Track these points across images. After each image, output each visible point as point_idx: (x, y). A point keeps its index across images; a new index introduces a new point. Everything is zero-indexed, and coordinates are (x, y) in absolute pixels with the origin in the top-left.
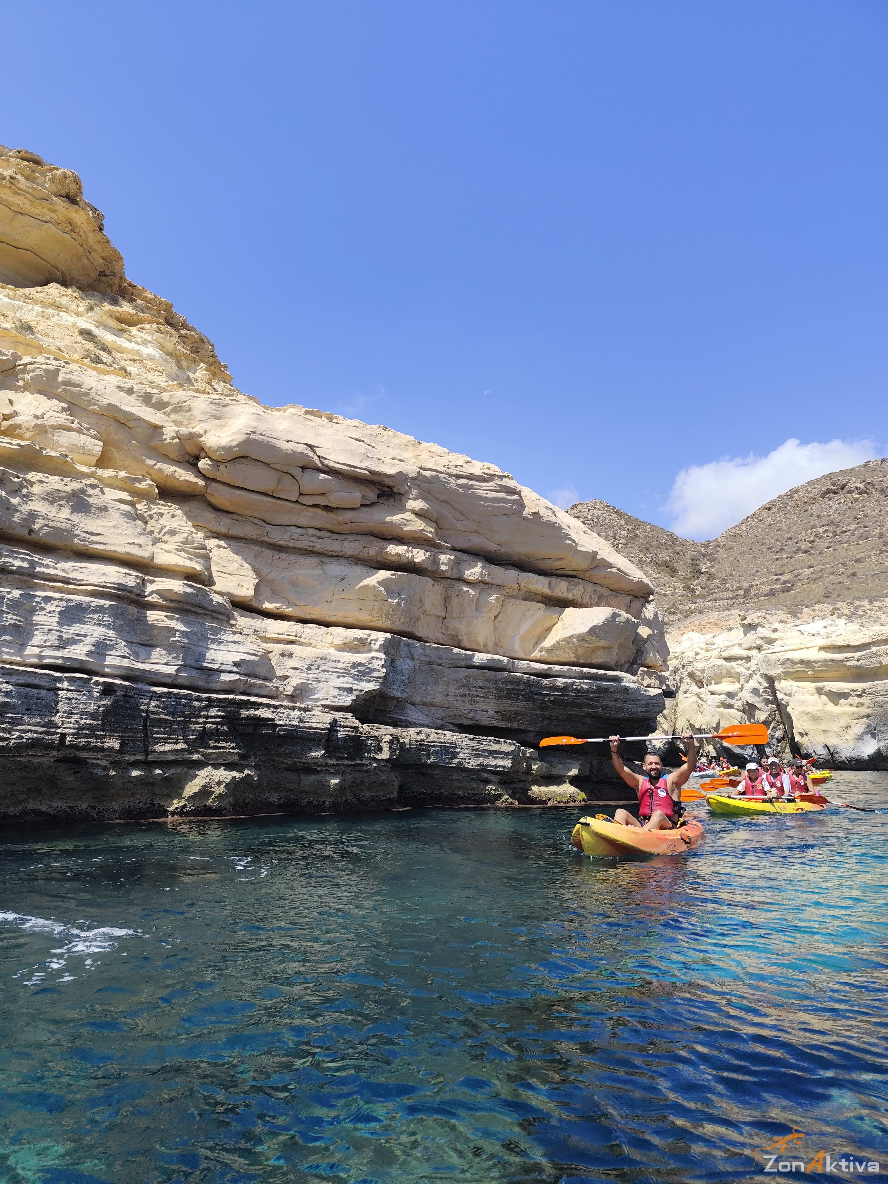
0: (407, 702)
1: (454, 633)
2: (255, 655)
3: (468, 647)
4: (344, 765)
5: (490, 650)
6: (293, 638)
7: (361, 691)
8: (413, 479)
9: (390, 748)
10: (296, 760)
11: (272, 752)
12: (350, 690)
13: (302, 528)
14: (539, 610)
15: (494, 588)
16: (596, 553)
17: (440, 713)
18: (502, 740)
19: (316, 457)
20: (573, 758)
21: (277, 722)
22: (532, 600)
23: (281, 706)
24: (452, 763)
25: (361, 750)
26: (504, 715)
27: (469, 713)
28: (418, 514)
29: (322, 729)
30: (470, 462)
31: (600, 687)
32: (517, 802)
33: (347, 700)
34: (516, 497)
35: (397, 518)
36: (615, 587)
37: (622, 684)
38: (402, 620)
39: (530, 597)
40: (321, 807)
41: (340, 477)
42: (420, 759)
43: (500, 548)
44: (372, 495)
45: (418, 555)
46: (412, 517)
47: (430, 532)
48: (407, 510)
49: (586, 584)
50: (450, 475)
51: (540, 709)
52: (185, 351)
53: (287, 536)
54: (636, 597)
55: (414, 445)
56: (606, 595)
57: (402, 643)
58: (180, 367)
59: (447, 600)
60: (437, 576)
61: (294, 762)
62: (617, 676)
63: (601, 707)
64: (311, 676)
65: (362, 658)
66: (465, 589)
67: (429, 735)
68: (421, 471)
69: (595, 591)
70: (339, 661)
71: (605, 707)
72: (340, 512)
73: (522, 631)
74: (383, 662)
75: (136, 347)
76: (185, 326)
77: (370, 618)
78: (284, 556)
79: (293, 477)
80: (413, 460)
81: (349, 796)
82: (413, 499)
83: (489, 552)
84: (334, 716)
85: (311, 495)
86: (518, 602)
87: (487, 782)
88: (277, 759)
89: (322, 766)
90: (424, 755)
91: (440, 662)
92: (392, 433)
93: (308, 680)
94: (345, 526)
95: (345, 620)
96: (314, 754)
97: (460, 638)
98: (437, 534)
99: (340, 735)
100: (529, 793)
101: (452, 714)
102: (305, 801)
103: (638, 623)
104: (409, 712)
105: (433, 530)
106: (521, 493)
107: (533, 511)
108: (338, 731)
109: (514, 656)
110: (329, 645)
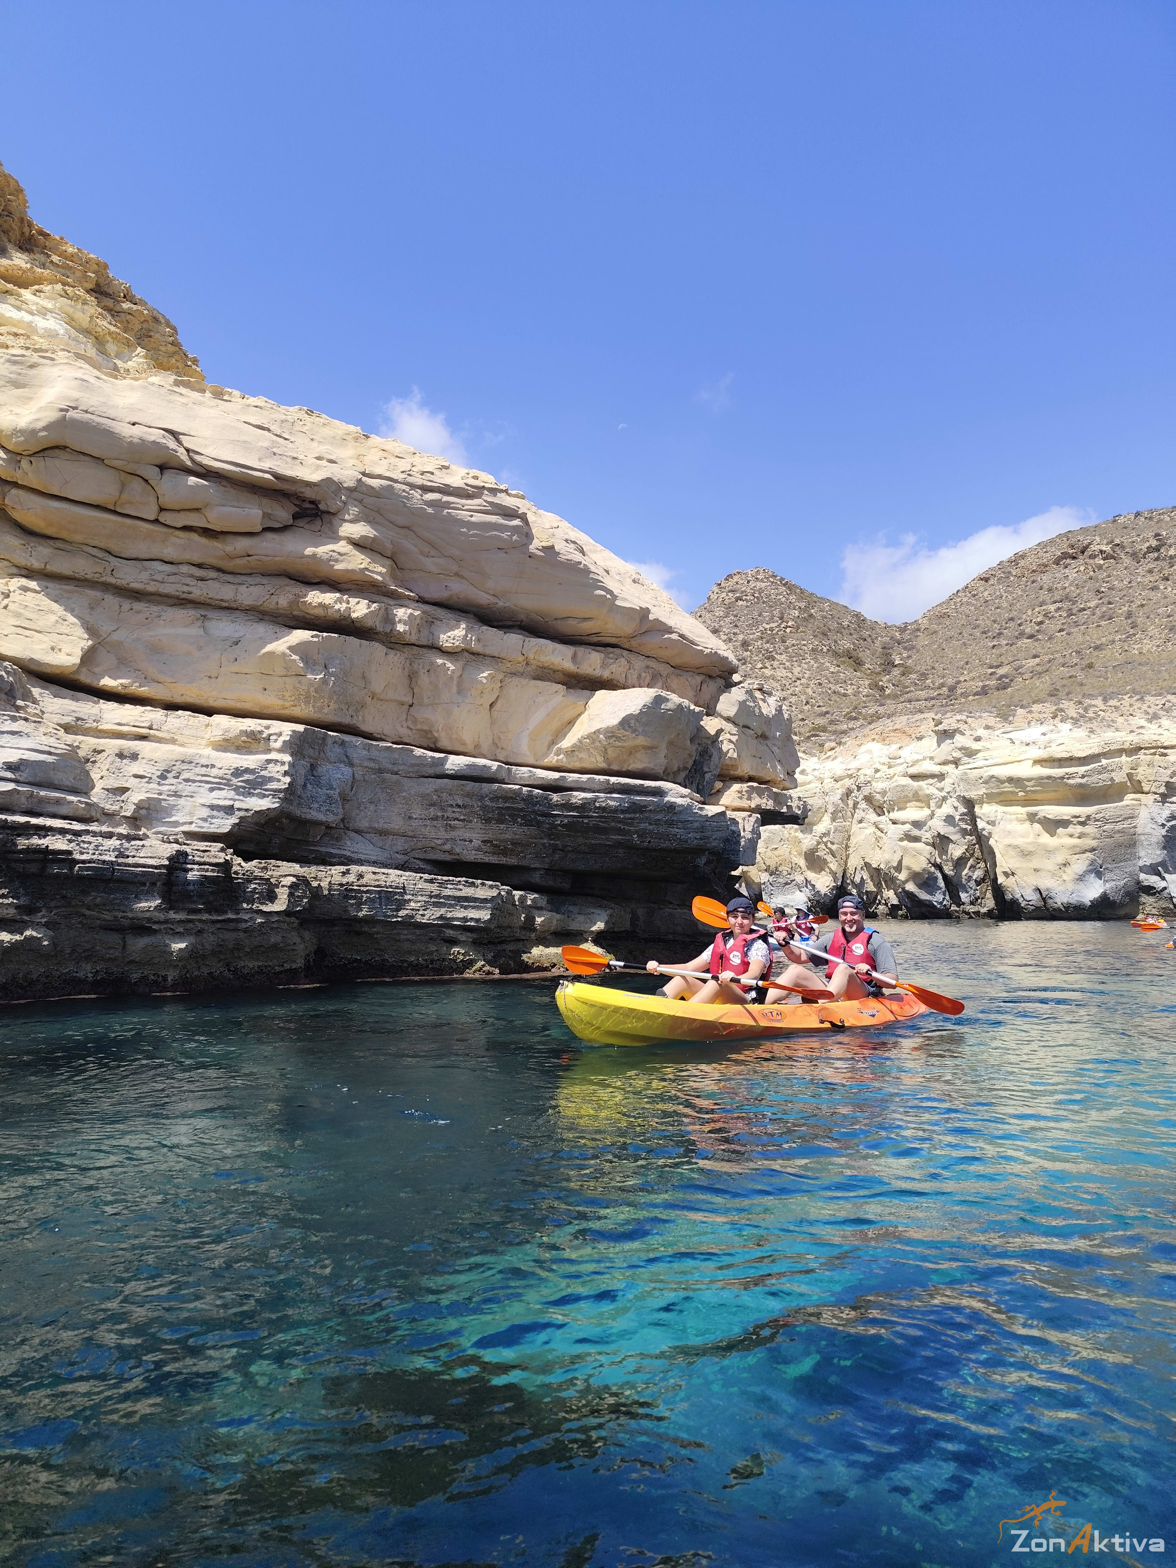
0: (348, 829)
1: (426, 728)
3: (449, 748)
4: (200, 921)
5: (485, 752)
6: (145, 731)
7: (247, 810)
8: (351, 490)
9: (291, 895)
10: (120, 914)
11: (73, 903)
12: (229, 810)
13: (172, 563)
14: (556, 693)
15: (488, 661)
16: (647, 611)
17: (401, 844)
18: (479, 881)
19: (181, 450)
20: (601, 907)
22: (549, 680)
23: (87, 832)
24: (397, 916)
25: (237, 898)
26: (496, 846)
27: (444, 844)
28: (359, 544)
29: (156, 867)
30: (447, 468)
31: (634, 803)
32: (497, 971)
33: (225, 824)
34: (516, 522)
35: (323, 550)
36: (677, 661)
37: (666, 799)
38: (333, 706)
39: (545, 674)
40: (160, 984)
41: (224, 483)
42: (346, 911)
43: (496, 600)
45: (358, 607)
46: (349, 548)
47: (380, 574)
48: (340, 539)
49: (633, 657)
50: (413, 486)
51: (549, 836)
52: (113, 329)
53: (145, 576)
54: (710, 677)
55: (356, 439)
56: (664, 674)
57: (329, 741)
58: (103, 352)
59: (412, 677)
61: (116, 917)
62: (659, 788)
63: (636, 832)
64: (165, 788)
65: (251, 761)
66: (440, 661)
67: (361, 876)
68: (364, 479)
69: (647, 667)
70: (213, 766)
71: (642, 834)
72: (230, 539)
73: (531, 725)
74: (286, 768)
76: (128, 297)
77: (280, 702)
78: (138, 606)
79: (146, 481)
81: (216, 967)
82: (351, 522)
83: (480, 606)
84: (184, 848)
85: (179, 511)
86: (524, 681)
87: (453, 942)
88: (88, 912)
89: (159, 922)
90: (353, 905)
91: (395, 769)
92: (322, 420)
93: (160, 794)
94: (239, 561)
95: (240, 705)
96: (143, 905)
97: (436, 735)
98: (394, 577)
99: (190, 876)
100: (525, 957)
101: (420, 845)
102: (135, 976)
103: (700, 712)
104: (349, 843)
105: (384, 570)
106: (531, 517)
107: (545, 544)
108: (187, 871)
109: (519, 761)
110: (204, 742)
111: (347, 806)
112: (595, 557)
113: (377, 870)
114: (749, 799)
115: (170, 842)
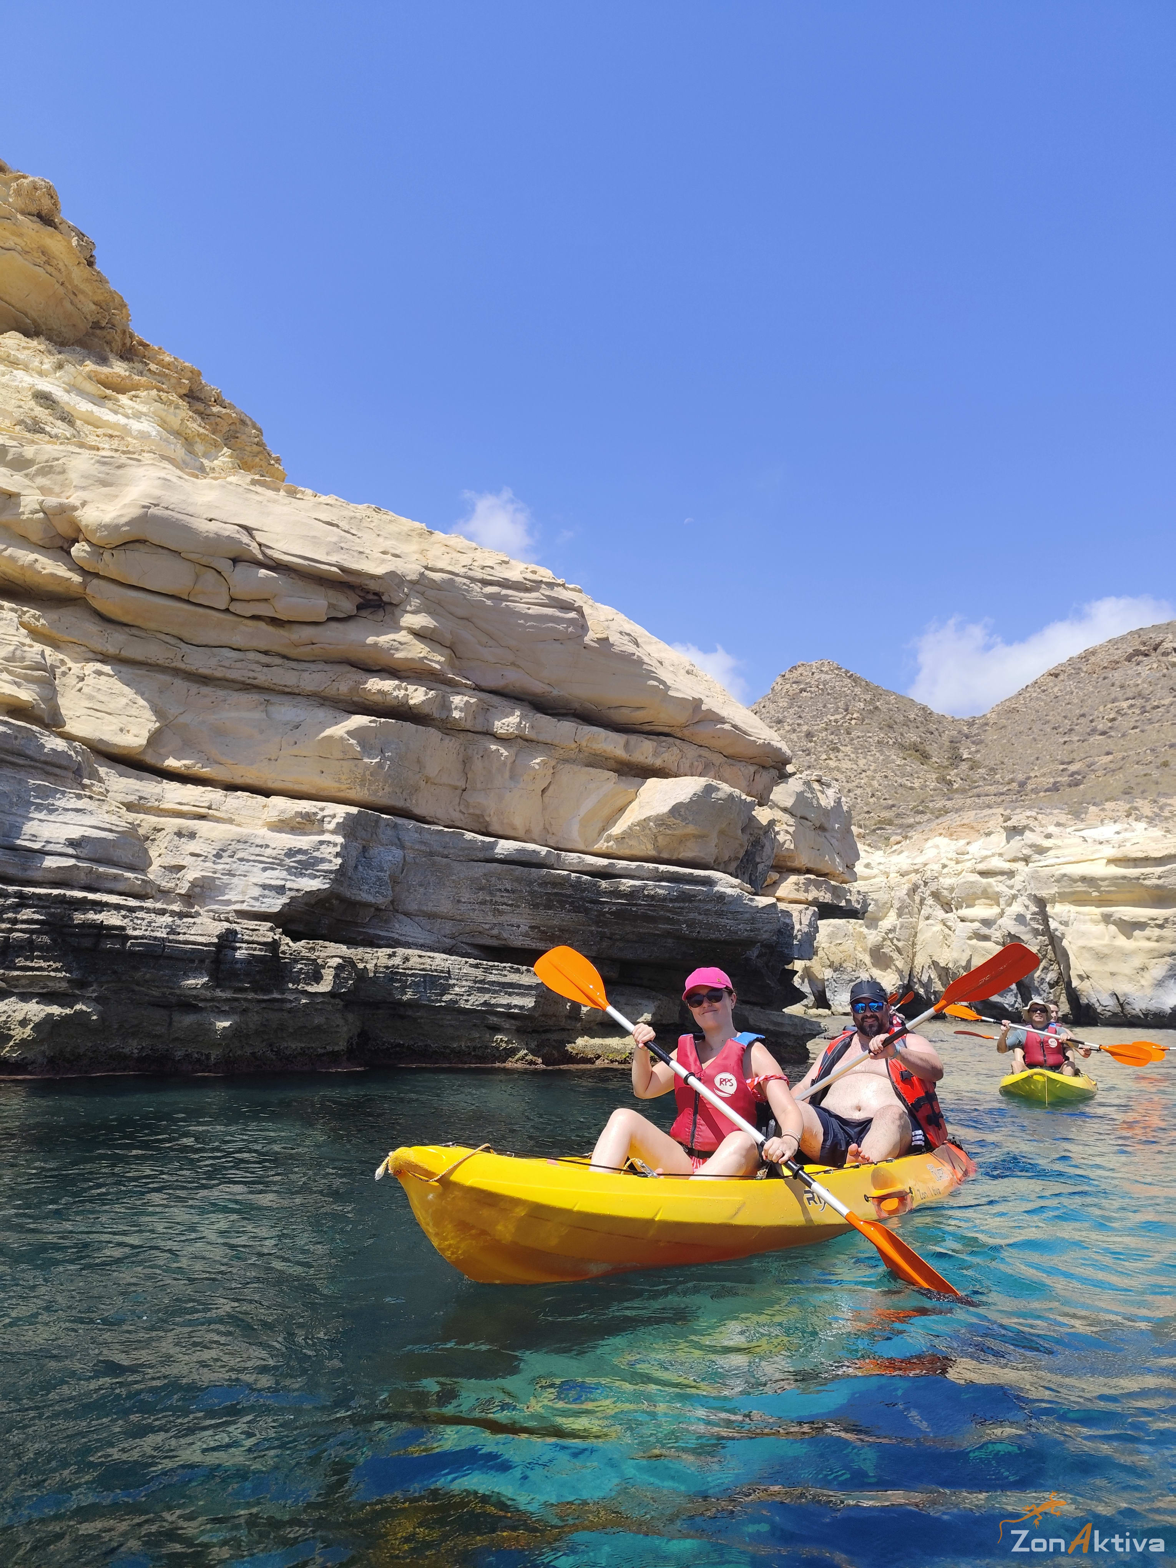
0: (397, 911)
1: (478, 812)
2: (111, 831)
3: (500, 833)
4: (246, 1000)
5: (536, 838)
6: (204, 811)
7: (298, 890)
8: (413, 583)
9: (336, 976)
10: (168, 991)
11: (124, 978)
12: (280, 890)
13: (239, 650)
14: (607, 780)
15: (541, 747)
16: (699, 701)
17: (448, 927)
18: (525, 968)
20: (649, 997)
21: (130, 932)
22: (601, 767)
23: (141, 908)
24: (441, 1001)
25: (283, 978)
26: (543, 932)
27: (492, 929)
28: (419, 634)
29: (205, 945)
30: (507, 563)
31: (683, 893)
32: (540, 1060)
34: (573, 615)
35: (384, 640)
36: (729, 751)
37: (716, 889)
38: (387, 789)
39: (596, 761)
40: (203, 1064)
41: (293, 575)
42: (391, 994)
43: (551, 689)
44: (347, 605)
45: (415, 694)
47: (438, 662)
48: (402, 628)
49: (685, 746)
50: (473, 580)
51: (597, 923)
52: (202, 430)
53: (213, 662)
54: (764, 767)
55: (421, 535)
56: (718, 764)
57: (382, 824)
58: (191, 452)
59: (466, 762)
60: (448, 728)
61: (164, 993)
62: (709, 877)
63: (685, 922)
65: (304, 842)
66: (493, 747)
67: (406, 959)
68: (427, 572)
69: (700, 756)
70: (267, 846)
71: (691, 924)
72: (296, 628)
73: (583, 811)
74: (338, 849)
75: (123, 420)
76: (218, 401)
77: (336, 785)
78: (205, 690)
79: (219, 573)
80: (416, 556)
81: (259, 1047)
82: (412, 613)
83: (535, 695)
84: (233, 926)
85: (249, 601)
86: (576, 768)
87: (496, 1029)
88: (137, 988)
89: (205, 1000)
90: (397, 988)
91: (446, 852)
92: (389, 518)
93: (215, 873)
94: (302, 649)
95: (297, 787)
96: (191, 982)
97: (488, 819)
98: (452, 666)
99: (239, 954)
100: (569, 1047)
101: (467, 929)
102: (179, 1053)
103: (752, 802)
104: (397, 926)
105: (443, 659)
106: (587, 610)
107: (599, 636)
108: (236, 949)
109: (569, 847)
110: (260, 822)
111: (397, 889)
112: (649, 648)
113: (423, 953)
114: (807, 891)
115: (221, 920)
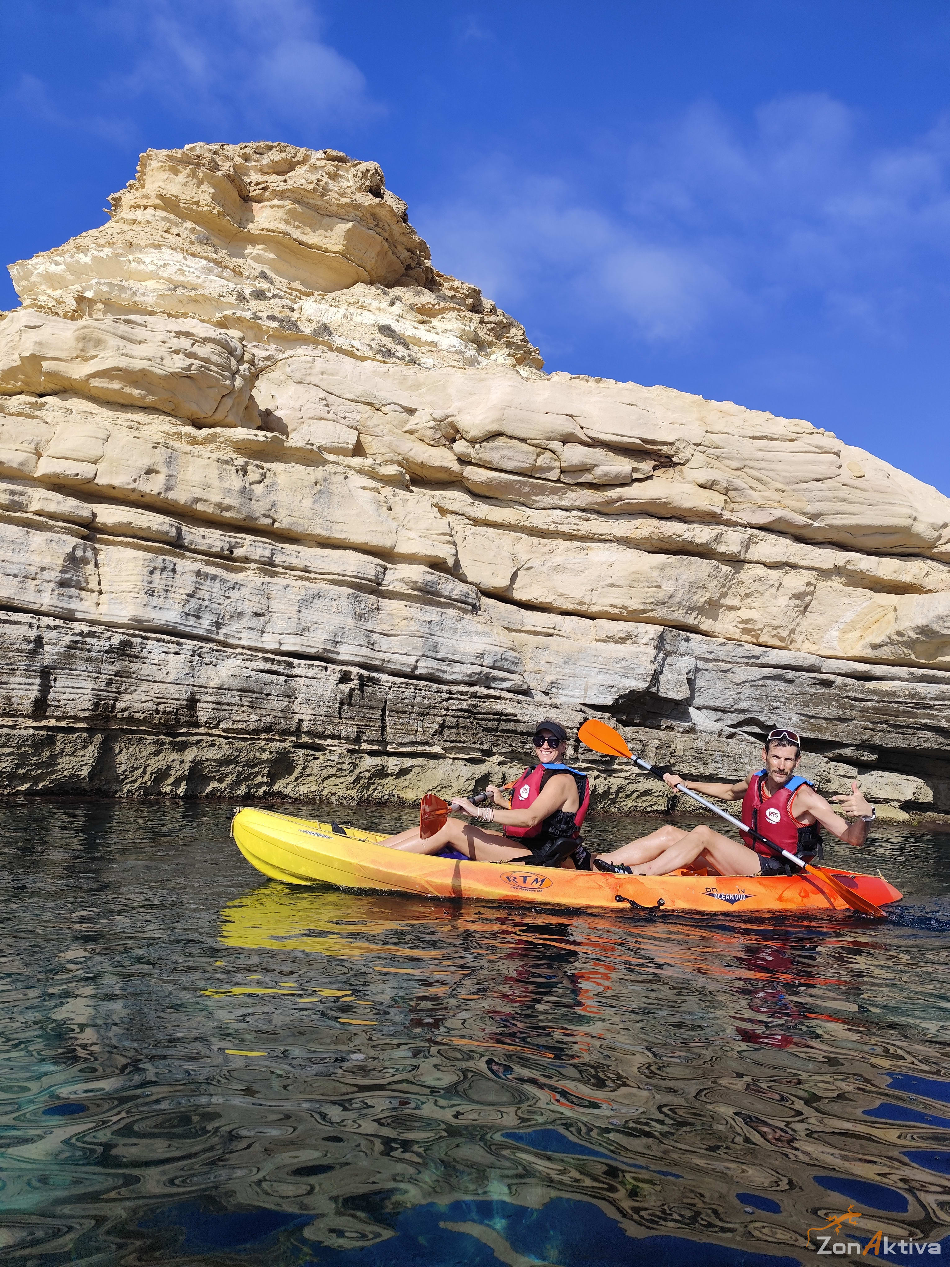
0: (689, 705)
1: (750, 627)
2: (501, 647)
3: (769, 643)
6: (551, 631)
7: (624, 689)
9: (657, 754)
12: (611, 688)
13: (566, 509)
14: (865, 596)
19: (578, 428)
21: (521, 718)
22: (859, 586)
27: (767, 720)
28: (702, 486)
33: (608, 699)
34: (832, 458)
39: (857, 581)
41: (608, 449)
43: (812, 522)
44: (646, 468)
45: (701, 534)
46: (696, 489)
47: (717, 506)
48: (687, 482)
49: (934, 564)
50: (745, 437)
53: (548, 520)
55: (699, 405)
57: (681, 639)
60: (726, 559)
64: (567, 671)
65: (626, 652)
68: (708, 435)
69: (948, 572)
70: (599, 656)
72: (608, 489)
74: (651, 657)
75: (436, 338)
77: (642, 608)
78: (544, 541)
79: (553, 451)
80: (698, 423)
83: (797, 528)
84: (587, 715)
85: (574, 472)
91: (729, 660)
93: (564, 675)
94: (613, 505)
95: (612, 611)
97: (758, 632)
98: (728, 509)
107: (857, 474)
110: (590, 639)
111: (691, 688)
